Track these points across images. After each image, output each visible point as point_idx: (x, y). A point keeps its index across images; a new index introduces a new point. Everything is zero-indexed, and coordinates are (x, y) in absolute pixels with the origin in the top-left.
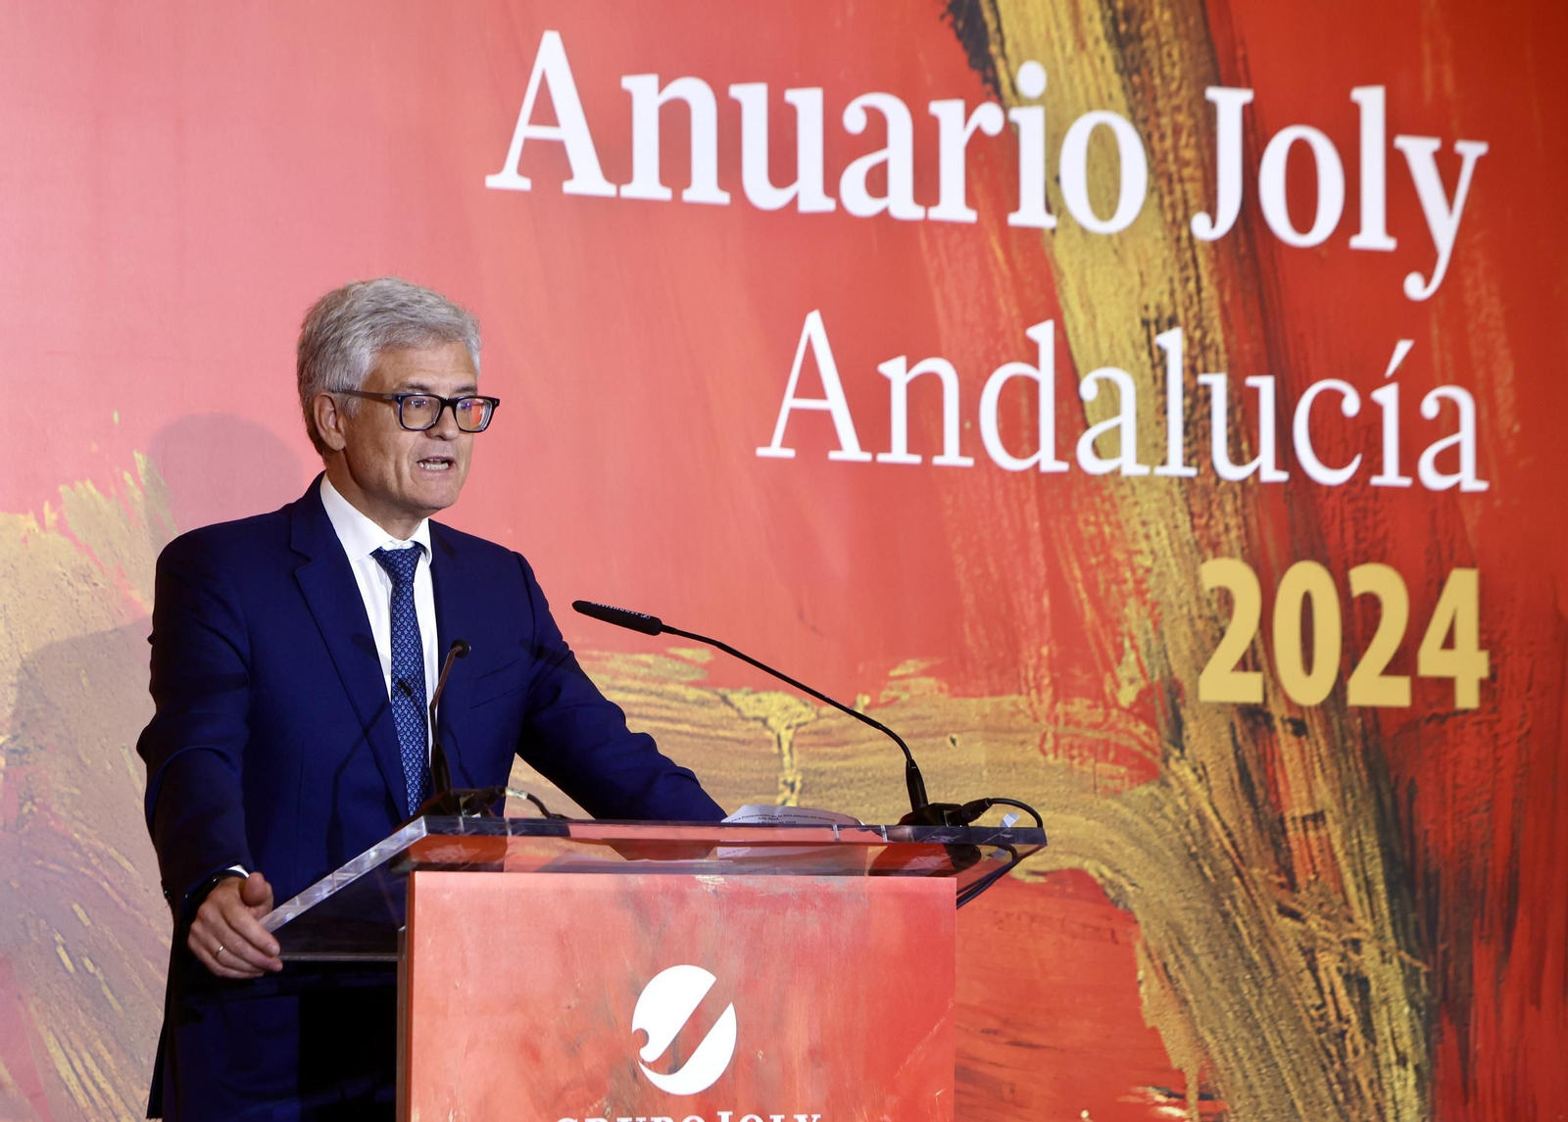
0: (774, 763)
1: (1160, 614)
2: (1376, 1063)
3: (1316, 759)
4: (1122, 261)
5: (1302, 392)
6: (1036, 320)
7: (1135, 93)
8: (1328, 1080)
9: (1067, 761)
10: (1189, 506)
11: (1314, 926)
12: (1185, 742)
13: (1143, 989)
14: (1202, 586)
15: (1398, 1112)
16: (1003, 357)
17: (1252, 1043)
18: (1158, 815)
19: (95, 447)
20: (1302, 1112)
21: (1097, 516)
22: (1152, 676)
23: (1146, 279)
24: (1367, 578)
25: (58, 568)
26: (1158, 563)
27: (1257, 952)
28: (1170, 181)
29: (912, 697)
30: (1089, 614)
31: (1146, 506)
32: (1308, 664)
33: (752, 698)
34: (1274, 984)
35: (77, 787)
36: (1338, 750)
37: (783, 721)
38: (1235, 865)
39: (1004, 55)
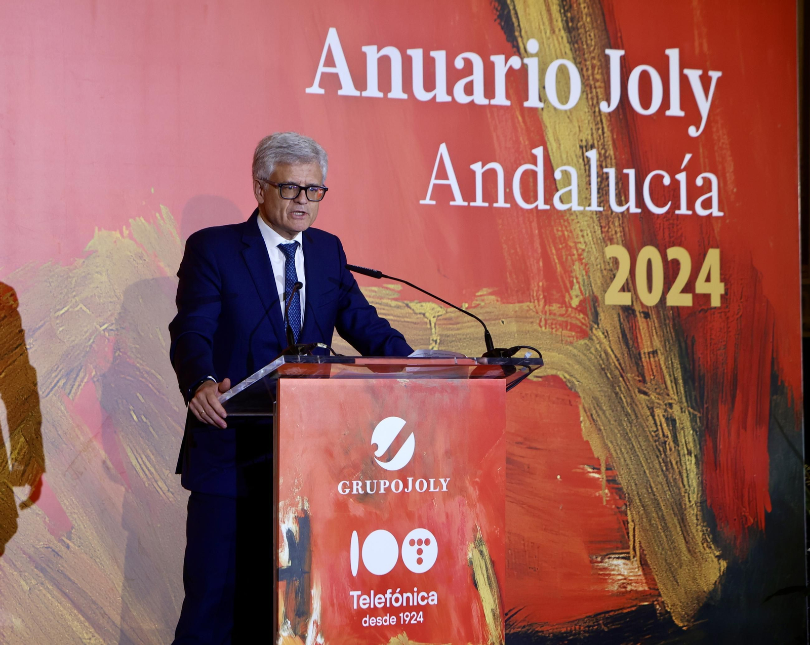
0: (428, 332)
1: (588, 268)
2: (679, 455)
3: (653, 328)
4: (571, 121)
5: (646, 176)
6: (536, 147)
7: (576, 52)
8: (659, 462)
9: (550, 330)
10: (600, 223)
11: (653, 397)
12: (599, 321)
13: (582, 425)
14: (606, 256)
15: (688, 474)
16: (522, 162)
17: (628, 447)
18: (588, 352)
19: (144, 203)
20: (648, 475)
21: (562, 228)
22: (586, 294)
23: (581, 129)
24: (674, 253)
25: (129, 253)
26: (587, 247)
27: (630, 409)
28: (591, 88)
29: (485, 304)
30: (559, 268)
31: (582, 223)
32: (650, 289)
33: (419, 305)
34: (637, 422)
35: (138, 344)
36: (663, 324)
37: (432, 315)
38: (620, 373)
39: (521, 37)
